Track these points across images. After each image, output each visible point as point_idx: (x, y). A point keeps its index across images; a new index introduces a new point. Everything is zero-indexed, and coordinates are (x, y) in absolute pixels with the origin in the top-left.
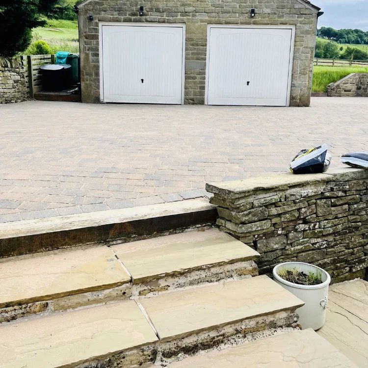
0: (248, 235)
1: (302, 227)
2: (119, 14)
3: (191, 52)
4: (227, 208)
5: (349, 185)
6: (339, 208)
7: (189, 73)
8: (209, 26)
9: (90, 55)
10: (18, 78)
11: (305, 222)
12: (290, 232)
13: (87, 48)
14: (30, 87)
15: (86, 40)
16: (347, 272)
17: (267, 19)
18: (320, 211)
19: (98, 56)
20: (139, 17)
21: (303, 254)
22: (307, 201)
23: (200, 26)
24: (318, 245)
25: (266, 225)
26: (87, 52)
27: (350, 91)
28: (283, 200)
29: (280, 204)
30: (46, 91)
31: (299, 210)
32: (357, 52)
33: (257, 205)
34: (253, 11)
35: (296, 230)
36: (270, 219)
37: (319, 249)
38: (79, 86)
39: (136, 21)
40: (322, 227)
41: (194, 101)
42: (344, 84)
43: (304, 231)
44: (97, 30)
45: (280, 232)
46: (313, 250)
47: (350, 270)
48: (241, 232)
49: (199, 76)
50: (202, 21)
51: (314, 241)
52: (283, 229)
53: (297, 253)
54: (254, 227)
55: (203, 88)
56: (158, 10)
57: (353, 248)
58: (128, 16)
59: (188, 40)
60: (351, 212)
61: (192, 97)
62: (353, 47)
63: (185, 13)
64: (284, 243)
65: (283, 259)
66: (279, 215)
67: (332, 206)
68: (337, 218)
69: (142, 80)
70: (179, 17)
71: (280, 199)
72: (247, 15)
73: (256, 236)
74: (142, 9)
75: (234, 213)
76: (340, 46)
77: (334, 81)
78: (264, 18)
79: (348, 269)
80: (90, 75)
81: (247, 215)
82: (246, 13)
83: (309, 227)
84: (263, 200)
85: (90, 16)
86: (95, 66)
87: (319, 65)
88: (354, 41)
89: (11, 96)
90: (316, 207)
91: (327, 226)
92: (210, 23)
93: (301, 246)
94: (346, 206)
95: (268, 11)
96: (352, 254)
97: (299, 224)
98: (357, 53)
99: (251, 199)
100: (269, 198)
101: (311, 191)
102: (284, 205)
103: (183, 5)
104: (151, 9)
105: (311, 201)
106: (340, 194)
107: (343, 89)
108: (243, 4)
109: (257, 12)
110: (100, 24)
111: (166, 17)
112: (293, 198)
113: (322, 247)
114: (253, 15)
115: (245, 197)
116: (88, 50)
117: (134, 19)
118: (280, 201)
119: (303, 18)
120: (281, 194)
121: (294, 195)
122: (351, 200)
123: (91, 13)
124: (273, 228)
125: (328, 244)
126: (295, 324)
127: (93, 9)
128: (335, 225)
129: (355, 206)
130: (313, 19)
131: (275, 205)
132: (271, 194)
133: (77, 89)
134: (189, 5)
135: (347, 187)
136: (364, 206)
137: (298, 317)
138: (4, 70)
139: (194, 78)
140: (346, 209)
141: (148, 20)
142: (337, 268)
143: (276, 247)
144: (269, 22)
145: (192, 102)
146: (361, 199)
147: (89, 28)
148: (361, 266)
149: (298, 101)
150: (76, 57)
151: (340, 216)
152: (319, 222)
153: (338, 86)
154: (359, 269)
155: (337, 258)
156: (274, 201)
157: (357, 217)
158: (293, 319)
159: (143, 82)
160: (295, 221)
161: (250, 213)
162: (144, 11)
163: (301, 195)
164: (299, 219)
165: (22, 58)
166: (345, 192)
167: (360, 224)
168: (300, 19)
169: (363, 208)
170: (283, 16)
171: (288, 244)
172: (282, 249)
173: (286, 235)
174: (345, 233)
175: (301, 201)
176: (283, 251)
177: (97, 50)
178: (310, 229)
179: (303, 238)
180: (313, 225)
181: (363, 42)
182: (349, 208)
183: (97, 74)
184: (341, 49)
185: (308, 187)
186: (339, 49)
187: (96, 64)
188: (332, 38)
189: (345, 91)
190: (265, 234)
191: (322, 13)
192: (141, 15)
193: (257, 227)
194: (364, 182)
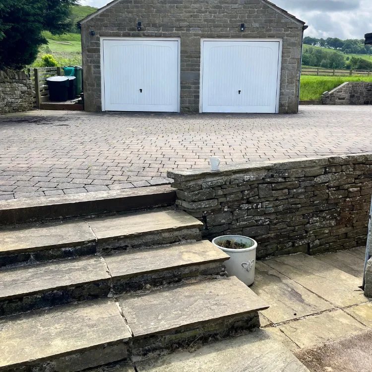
0: (198, 211)
1: (245, 206)
2: (118, 29)
3: (185, 63)
4: (182, 190)
5: (289, 173)
6: (280, 192)
7: (184, 83)
8: (202, 40)
9: (92, 68)
10: (25, 88)
11: (248, 202)
12: (235, 210)
13: (89, 61)
14: (36, 96)
15: (88, 53)
16: (290, 247)
17: (256, 33)
18: (262, 194)
19: (100, 68)
20: (137, 32)
21: (248, 229)
22: (250, 185)
23: (194, 39)
24: (261, 221)
25: (214, 204)
26: (90, 64)
27: (344, 99)
28: (228, 183)
29: (225, 186)
30: (52, 101)
31: (242, 192)
32: (362, 61)
33: (205, 186)
34: (242, 26)
35: (240, 209)
36: (217, 199)
37: (262, 225)
38: (82, 96)
39: (134, 36)
40: (264, 207)
41: (189, 109)
42: (338, 92)
43: (248, 209)
44: (98, 45)
45: (226, 210)
46: (257, 225)
47: (293, 246)
48: (192, 208)
49: (193, 86)
50: (195, 35)
51: (257, 218)
52: (228, 207)
53: (242, 228)
54: (203, 205)
55: (198, 97)
56: (154, 25)
57: (294, 226)
58: (127, 31)
59: (183, 52)
60: (291, 196)
61: (187, 105)
62: (357, 56)
63: (180, 28)
64: (230, 219)
65: (230, 232)
66: (225, 195)
67: (273, 190)
68: (278, 200)
69: (141, 90)
70: (174, 31)
71: (225, 183)
72: (237, 29)
73: (205, 212)
74: (139, 24)
75: (186, 193)
76: (346, 56)
77: (329, 90)
78: (253, 32)
79: (290, 243)
80: (93, 85)
81: (196, 195)
82: (237, 27)
83: (252, 207)
84: (210, 183)
85: (92, 32)
86: (96, 77)
87: (320, 75)
88: (360, 51)
89: (18, 106)
90: (258, 190)
91: (269, 207)
92: (203, 36)
93: (246, 222)
94: (286, 191)
95: (257, 25)
96: (293, 231)
97: (243, 203)
98: (362, 63)
99: (200, 182)
100: (216, 182)
101: (252, 177)
102: (229, 187)
103: (178, 20)
104: (148, 25)
105: (254, 185)
106: (280, 180)
107: (337, 97)
108: (233, 19)
109: (246, 26)
110: (101, 39)
111: (162, 31)
112: (237, 182)
113: (265, 224)
114: (242, 29)
115: (195, 180)
116: (90, 63)
117: (133, 34)
118: (225, 184)
119: (289, 32)
120: (225, 178)
121: (237, 179)
122: (290, 185)
123: (92, 29)
124: (220, 206)
125: (271, 222)
126: (222, 273)
127: (95, 25)
128: (277, 206)
129: (295, 190)
130: (298, 33)
131: (221, 187)
132: (218, 178)
133: (80, 99)
134: (184, 21)
135: (287, 174)
136: (303, 190)
137: (225, 268)
138: (12, 82)
139: (190, 88)
140: (286, 193)
141: (146, 34)
142: (280, 243)
143: (223, 221)
144: (258, 36)
145: (187, 109)
146: (300, 184)
147: (91, 43)
148: (303, 242)
149: (287, 108)
150: (80, 69)
151: (281, 198)
152: (261, 203)
153: (332, 94)
154: (301, 244)
155: (279, 234)
156: (219, 184)
157: (297, 199)
158: (221, 269)
159: (141, 92)
160: (240, 201)
161: (199, 193)
162: (142, 26)
163: (244, 180)
164: (243, 199)
165: (29, 70)
166: (285, 178)
167: (300, 206)
168: (287, 32)
169: (301, 193)
170: (271, 30)
171: (233, 220)
172: (229, 224)
173: (232, 212)
174: (286, 213)
175: (244, 185)
176: (230, 225)
177: (99, 62)
178: (253, 208)
179: (247, 215)
180: (255, 205)
181: (369, 52)
182: (289, 193)
183: (99, 85)
184: (348, 59)
185: (251, 173)
186: (345, 59)
187: (98, 75)
188: (338, 48)
189: (339, 99)
190: (213, 211)
191: (307, 27)
192: (139, 30)
193: (206, 205)
194: (303, 171)
